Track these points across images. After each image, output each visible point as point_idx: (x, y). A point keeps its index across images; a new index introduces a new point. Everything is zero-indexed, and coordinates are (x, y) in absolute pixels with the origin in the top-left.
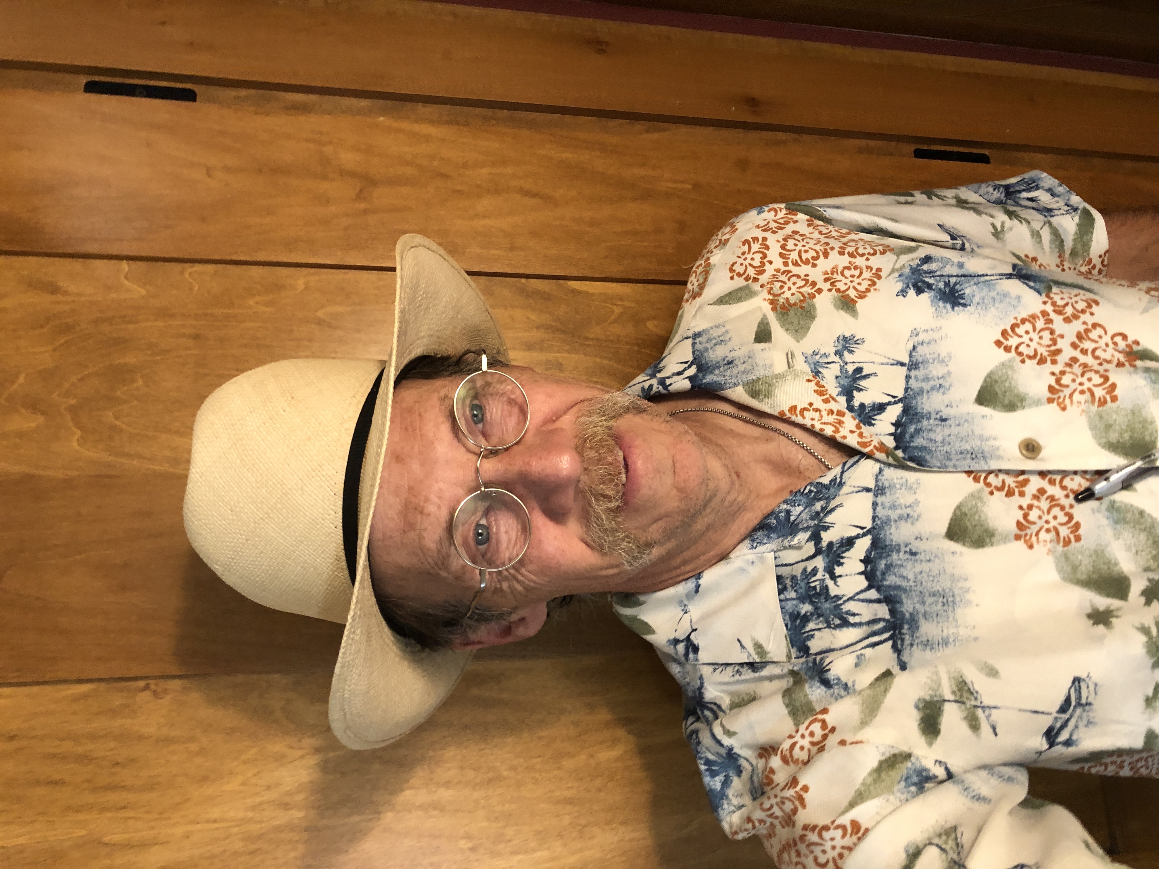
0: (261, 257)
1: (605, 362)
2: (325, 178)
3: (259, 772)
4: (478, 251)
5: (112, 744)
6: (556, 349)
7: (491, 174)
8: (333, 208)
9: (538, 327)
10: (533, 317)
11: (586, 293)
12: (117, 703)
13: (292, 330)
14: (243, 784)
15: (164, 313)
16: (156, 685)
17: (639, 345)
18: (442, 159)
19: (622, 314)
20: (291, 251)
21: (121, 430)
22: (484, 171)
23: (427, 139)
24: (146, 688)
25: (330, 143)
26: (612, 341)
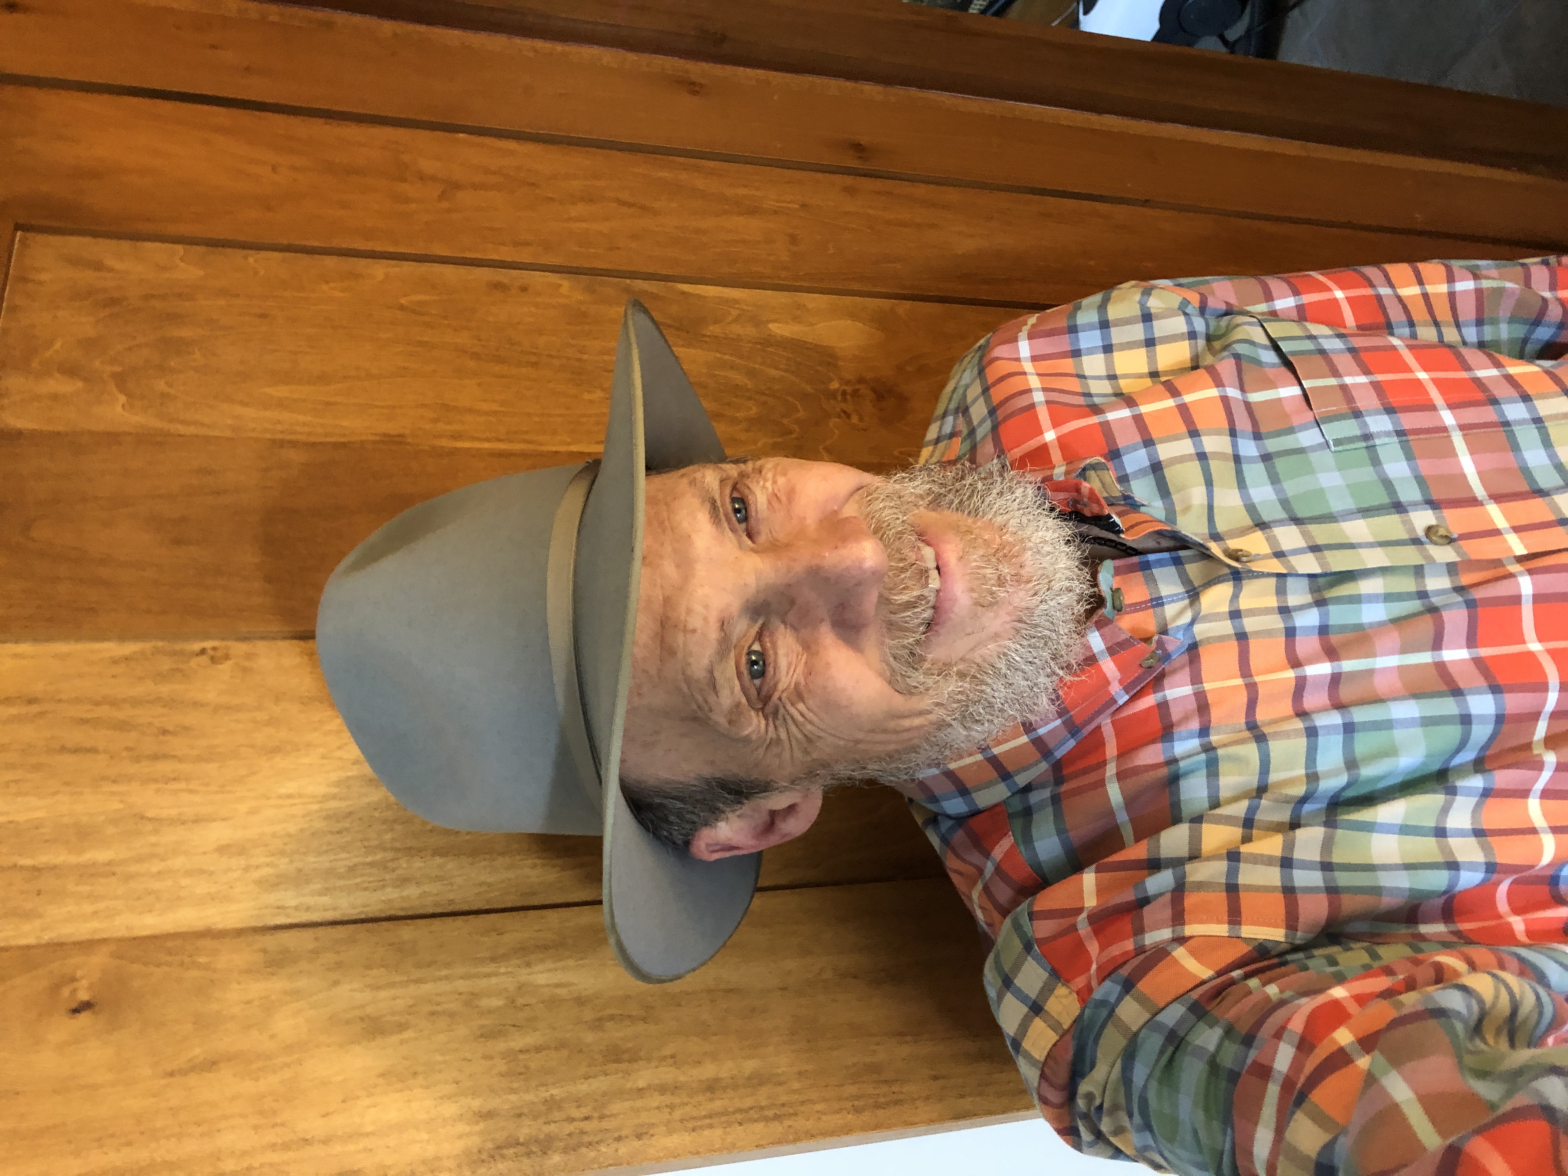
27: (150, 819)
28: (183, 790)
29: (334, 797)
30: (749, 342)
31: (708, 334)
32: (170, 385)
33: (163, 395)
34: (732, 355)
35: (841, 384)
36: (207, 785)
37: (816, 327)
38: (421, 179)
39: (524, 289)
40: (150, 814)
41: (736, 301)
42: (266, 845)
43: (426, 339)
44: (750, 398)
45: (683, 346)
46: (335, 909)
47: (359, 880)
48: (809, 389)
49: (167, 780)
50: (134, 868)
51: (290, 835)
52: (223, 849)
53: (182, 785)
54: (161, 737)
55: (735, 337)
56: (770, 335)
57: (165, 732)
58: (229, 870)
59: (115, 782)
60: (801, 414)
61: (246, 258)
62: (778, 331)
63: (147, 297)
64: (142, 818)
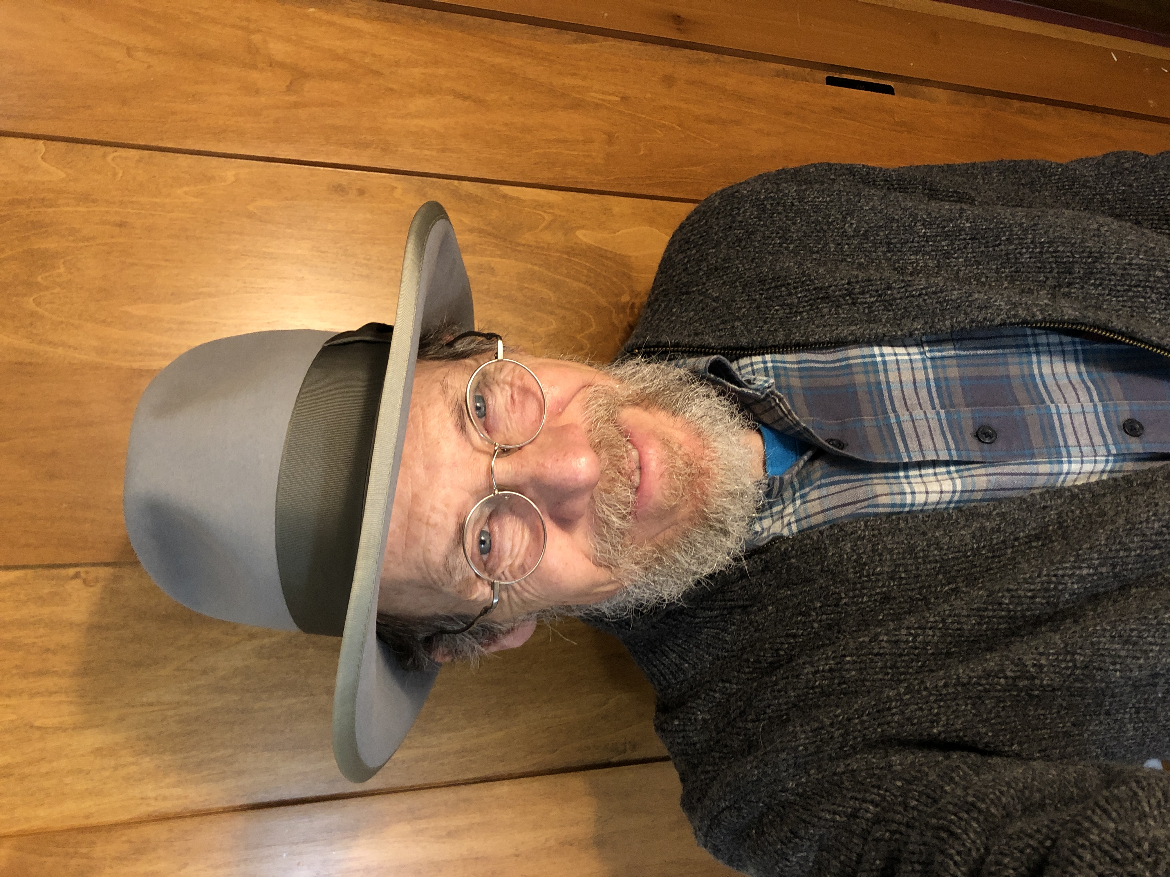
0: (189, 145)
1: (536, 268)
2: (254, 67)
3: (195, 657)
4: (411, 150)
5: (42, 631)
6: (488, 253)
7: (423, 74)
8: (263, 99)
9: (471, 230)
10: (466, 220)
11: (518, 200)
12: (46, 591)
13: (222, 223)
14: (178, 669)
15: (85, 198)
16: (87, 572)
17: (568, 253)
18: (374, 55)
19: (553, 221)
20: (219, 141)
21: (42, 317)
22: (416, 70)
23: (358, 34)
24: (77, 576)
25: (259, 31)
26: (543, 248)
27: (39, 728)
28: (64, 702)
29: (186, 703)
30: (557, 251)
31: (523, 242)
32: (38, 304)
33: (32, 314)
34: (540, 266)
35: (631, 297)
36: (82, 697)
37: (617, 234)
38: (271, 66)
39: (361, 192)
40: (37, 723)
41: (551, 206)
42: (132, 747)
43: (271, 250)
44: (552, 313)
45: (500, 256)
46: (186, 797)
47: (205, 773)
48: (603, 302)
49: (51, 693)
50: (27, 770)
51: (150, 738)
52: (98, 752)
53: (63, 698)
54: (44, 656)
55: (546, 246)
56: (576, 243)
57: (47, 650)
58: (104, 768)
59: (8, 696)
60: (593, 329)
61: (104, 156)
62: (585, 239)
63: (13, 203)
64: (32, 727)
